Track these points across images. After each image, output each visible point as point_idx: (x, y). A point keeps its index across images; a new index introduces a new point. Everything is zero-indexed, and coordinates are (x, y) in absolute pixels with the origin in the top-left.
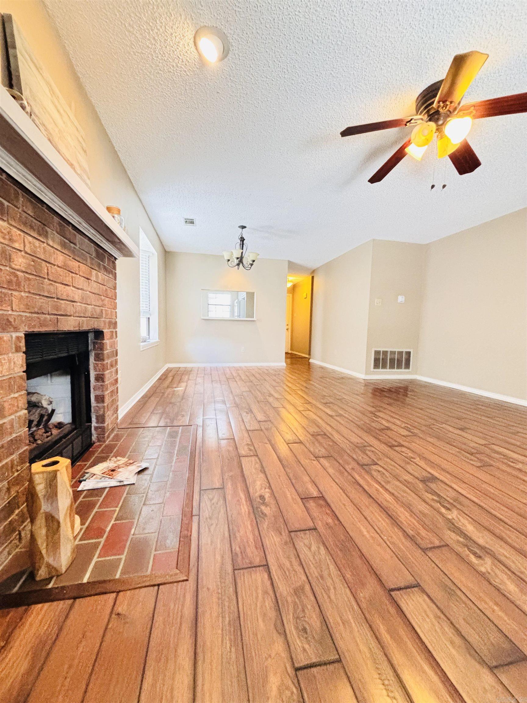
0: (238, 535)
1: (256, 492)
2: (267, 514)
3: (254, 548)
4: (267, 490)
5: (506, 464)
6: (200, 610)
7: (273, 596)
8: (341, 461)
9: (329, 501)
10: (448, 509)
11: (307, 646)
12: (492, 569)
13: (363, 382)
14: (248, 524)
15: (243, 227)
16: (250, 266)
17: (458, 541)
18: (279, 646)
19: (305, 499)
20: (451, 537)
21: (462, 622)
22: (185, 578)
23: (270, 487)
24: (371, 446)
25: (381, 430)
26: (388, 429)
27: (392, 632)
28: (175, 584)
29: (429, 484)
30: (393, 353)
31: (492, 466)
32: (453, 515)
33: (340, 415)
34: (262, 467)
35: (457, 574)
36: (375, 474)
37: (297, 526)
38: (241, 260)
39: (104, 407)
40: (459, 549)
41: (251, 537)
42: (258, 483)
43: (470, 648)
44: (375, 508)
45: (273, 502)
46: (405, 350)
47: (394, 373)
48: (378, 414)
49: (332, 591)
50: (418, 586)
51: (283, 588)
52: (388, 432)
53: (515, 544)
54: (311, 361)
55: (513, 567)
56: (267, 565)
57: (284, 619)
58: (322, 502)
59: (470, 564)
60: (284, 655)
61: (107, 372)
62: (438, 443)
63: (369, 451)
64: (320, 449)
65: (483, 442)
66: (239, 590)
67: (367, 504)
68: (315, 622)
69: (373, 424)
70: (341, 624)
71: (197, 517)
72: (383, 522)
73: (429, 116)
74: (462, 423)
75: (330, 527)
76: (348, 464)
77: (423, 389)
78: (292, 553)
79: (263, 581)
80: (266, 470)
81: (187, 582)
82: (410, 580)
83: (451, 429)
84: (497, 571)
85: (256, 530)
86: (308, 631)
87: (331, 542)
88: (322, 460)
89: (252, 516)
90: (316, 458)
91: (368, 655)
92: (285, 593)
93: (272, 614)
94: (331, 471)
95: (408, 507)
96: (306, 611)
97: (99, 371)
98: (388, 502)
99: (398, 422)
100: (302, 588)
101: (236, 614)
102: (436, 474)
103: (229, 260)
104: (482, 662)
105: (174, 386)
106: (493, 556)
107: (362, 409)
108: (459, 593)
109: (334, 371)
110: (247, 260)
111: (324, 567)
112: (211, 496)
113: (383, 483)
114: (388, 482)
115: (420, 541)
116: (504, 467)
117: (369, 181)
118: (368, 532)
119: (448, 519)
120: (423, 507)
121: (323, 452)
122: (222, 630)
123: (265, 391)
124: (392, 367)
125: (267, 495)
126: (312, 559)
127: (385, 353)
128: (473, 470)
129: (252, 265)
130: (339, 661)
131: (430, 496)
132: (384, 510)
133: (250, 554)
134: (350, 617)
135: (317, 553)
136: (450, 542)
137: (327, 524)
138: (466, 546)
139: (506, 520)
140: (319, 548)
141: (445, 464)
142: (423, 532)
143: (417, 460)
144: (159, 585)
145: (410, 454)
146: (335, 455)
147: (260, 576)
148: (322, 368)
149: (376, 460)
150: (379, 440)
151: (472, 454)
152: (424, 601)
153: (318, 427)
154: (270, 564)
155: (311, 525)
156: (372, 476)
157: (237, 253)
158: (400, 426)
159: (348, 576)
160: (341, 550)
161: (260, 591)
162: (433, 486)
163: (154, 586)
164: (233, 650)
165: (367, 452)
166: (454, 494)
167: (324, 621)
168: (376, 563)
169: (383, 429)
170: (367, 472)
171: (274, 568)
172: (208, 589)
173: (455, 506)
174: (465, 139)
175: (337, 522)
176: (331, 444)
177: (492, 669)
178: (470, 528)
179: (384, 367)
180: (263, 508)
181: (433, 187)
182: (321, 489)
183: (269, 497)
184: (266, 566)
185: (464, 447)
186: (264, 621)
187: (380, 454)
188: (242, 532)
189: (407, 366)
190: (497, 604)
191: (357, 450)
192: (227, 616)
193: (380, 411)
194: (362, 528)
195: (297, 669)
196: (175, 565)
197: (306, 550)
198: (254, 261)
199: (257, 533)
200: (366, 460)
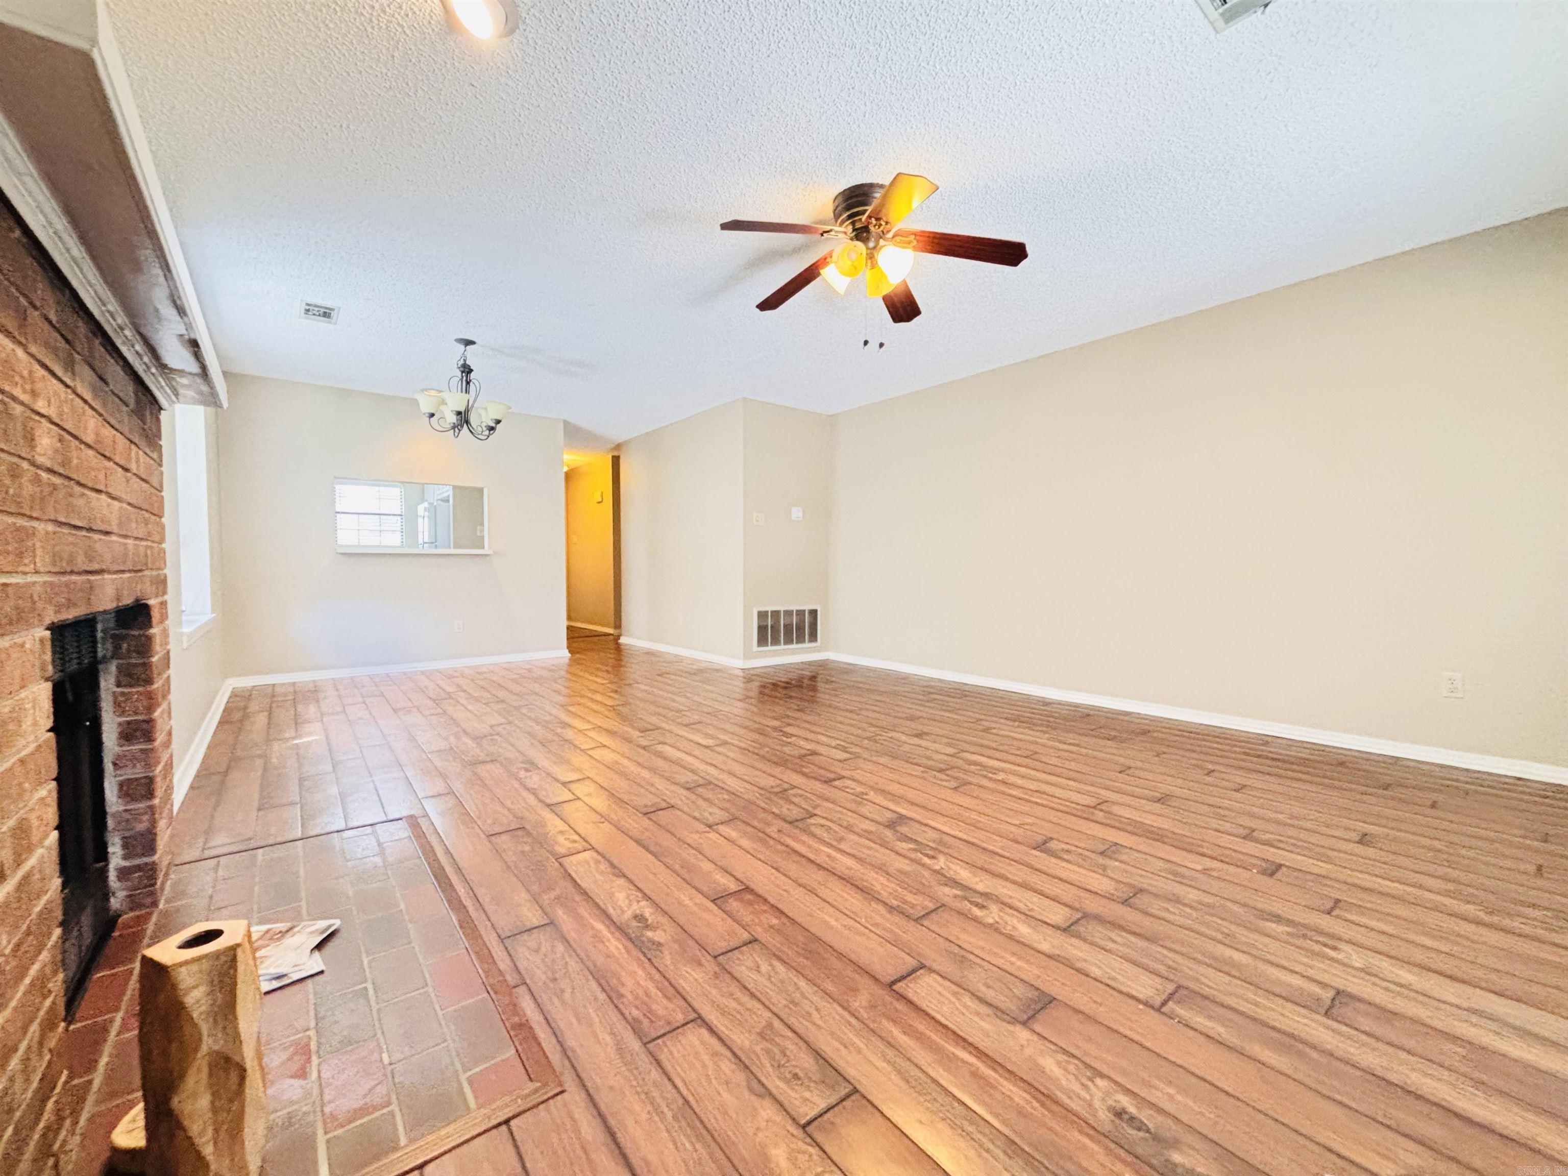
0: (623, 990)
1: (623, 912)
2: (662, 941)
3: (665, 1002)
4: (644, 903)
5: (985, 777)
6: (612, 1122)
7: (729, 1054)
8: (756, 823)
9: (760, 891)
10: (933, 857)
11: (807, 1094)
12: (1001, 918)
13: (741, 674)
14: (635, 967)
15: (469, 343)
16: (487, 432)
17: (955, 896)
18: (767, 1111)
19: (719, 899)
20: (947, 893)
21: (984, 989)
22: (558, 1089)
23: (647, 898)
24: (795, 787)
25: (801, 757)
26: (814, 753)
27: (908, 1030)
28: (541, 1107)
29: (898, 828)
30: (788, 613)
31: (970, 783)
32: (941, 862)
33: (725, 743)
34: (612, 865)
35: (964, 936)
36: (818, 831)
37: (723, 945)
38: (463, 418)
39: (152, 808)
40: (957, 904)
41: (651, 986)
42: (620, 896)
43: (999, 1011)
44: (833, 883)
45: (664, 920)
46: (807, 607)
47: (793, 652)
48: (788, 730)
49: (815, 1015)
50: (922, 967)
51: (741, 1039)
52: (815, 759)
53: (1016, 878)
54: (622, 640)
55: (1021, 906)
56: (700, 1017)
57: (759, 1074)
58: (748, 897)
59: (975, 919)
60: (779, 1118)
61: (157, 714)
62: (895, 763)
63: (795, 796)
64: (710, 810)
65: (951, 751)
66: (669, 1068)
67: (820, 879)
68: (807, 1061)
69: (786, 749)
70: (842, 1048)
71: (522, 990)
72: (853, 901)
73: (854, 230)
74: (915, 726)
75: (779, 931)
76: (769, 824)
77: (845, 677)
78: (734, 988)
79: (703, 1043)
80: (625, 870)
81: (565, 1095)
82: (911, 963)
83: (904, 738)
84: (1008, 918)
85: (654, 972)
86: (801, 1074)
87: (789, 952)
88: (721, 828)
89: (635, 952)
90: (710, 827)
91: (890, 1069)
92: (747, 1043)
93: (740, 1077)
94: (745, 843)
95: (881, 868)
96: (788, 1053)
97: (136, 713)
98: (851, 869)
99: (824, 739)
100: (770, 1025)
101: (680, 1101)
102: (904, 812)
103: (432, 415)
104: (1014, 1021)
105: (287, 735)
106: (998, 900)
107: (757, 726)
108: (971, 957)
109: (679, 659)
110: (480, 418)
111: (791, 989)
112: (533, 945)
113: (835, 843)
114: (841, 839)
115: (911, 911)
116: (985, 782)
117: (758, 307)
118: (837, 920)
119: (935, 871)
120: (902, 864)
121: (720, 815)
122: (668, 1131)
123: (548, 718)
124: (789, 641)
125: (648, 912)
126: (769, 985)
127: (776, 614)
128: (948, 795)
129: (492, 429)
130: (855, 1091)
131: (904, 845)
132: (847, 880)
133: (661, 1012)
134: (851, 1035)
135: (772, 974)
136: (947, 900)
137: (772, 927)
138: (965, 898)
139: (1000, 851)
140: (771, 965)
141: (911, 794)
142: (910, 898)
143: (872, 795)
144: (507, 1122)
145: (859, 789)
146: (743, 815)
147: (695, 1037)
148: (650, 653)
149: (810, 809)
150: (804, 774)
151: (941, 771)
152: (936, 981)
153: (692, 771)
154: (704, 1014)
155: (746, 936)
156: (813, 835)
157: (456, 401)
158: (829, 746)
159: (830, 987)
160: (807, 958)
161: (705, 1057)
162: (904, 829)
163: (499, 1125)
164: (698, 1146)
165: (794, 799)
166: (935, 835)
167: (818, 1054)
168: (864, 958)
169: (805, 756)
170: (804, 830)
171: (712, 1017)
172: (611, 1088)
173: (940, 852)
174: (905, 282)
175: (784, 920)
176: (726, 797)
177: (1024, 1024)
178: (964, 874)
179: (776, 641)
180: (649, 934)
181: (866, 343)
182: (739, 876)
183: (651, 914)
184: (700, 1020)
185: (930, 763)
186: (730, 1091)
187: (813, 798)
188: (629, 982)
189: (813, 636)
190: (1014, 954)
191: (775, 799)
192: (666, 1110)
193: (789, 725)
194: (827, 918)
195: (804, 1127)
196: (527, 1078)
197: (755, 976)
198: (498, 422)
199: (657, 976)
200: (795, 813)
